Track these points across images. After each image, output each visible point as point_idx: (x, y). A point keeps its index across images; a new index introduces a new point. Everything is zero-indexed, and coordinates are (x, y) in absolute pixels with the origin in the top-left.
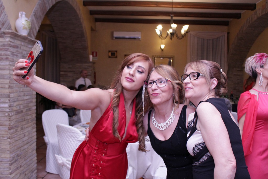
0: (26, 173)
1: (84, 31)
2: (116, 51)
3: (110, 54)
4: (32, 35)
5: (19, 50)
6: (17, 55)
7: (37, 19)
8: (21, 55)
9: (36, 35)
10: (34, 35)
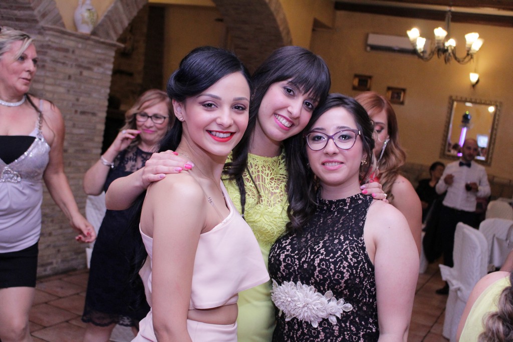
0: (62, 249)
1: (281, 28)
2: (370, 77)
3: (356, 82)
4: (112, 33)
5: (70, 55)
6: (64, 63)
7: (128, 5)
8: (74, 64)
9: (121, 32)
10: (116, 32)
